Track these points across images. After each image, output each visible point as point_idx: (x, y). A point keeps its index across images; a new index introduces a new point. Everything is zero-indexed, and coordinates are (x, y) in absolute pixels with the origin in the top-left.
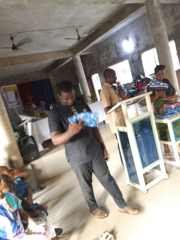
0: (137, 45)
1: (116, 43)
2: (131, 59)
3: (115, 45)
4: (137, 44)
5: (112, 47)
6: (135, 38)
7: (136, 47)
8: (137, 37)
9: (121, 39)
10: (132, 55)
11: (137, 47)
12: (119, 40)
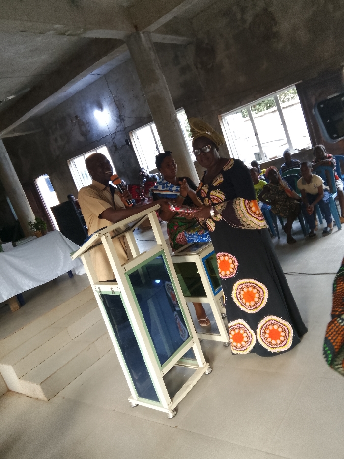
0: (120, 118)
1: (79, 114)
2: (111, 143)
3: (76, 117)
4: (120, 116)
5: (72, 121)
6: (114, 104)
7: (117, 121)
8: (117, 103)
9: (88, 105)
10: (113, 136)
11: (121, 122)
12: (84, 108)
